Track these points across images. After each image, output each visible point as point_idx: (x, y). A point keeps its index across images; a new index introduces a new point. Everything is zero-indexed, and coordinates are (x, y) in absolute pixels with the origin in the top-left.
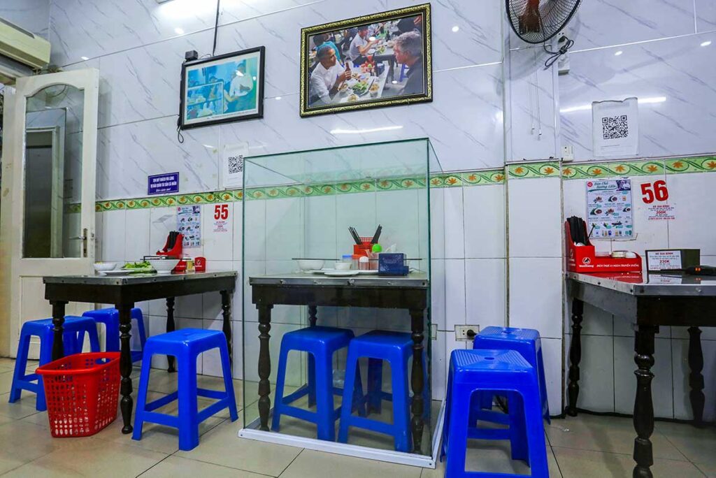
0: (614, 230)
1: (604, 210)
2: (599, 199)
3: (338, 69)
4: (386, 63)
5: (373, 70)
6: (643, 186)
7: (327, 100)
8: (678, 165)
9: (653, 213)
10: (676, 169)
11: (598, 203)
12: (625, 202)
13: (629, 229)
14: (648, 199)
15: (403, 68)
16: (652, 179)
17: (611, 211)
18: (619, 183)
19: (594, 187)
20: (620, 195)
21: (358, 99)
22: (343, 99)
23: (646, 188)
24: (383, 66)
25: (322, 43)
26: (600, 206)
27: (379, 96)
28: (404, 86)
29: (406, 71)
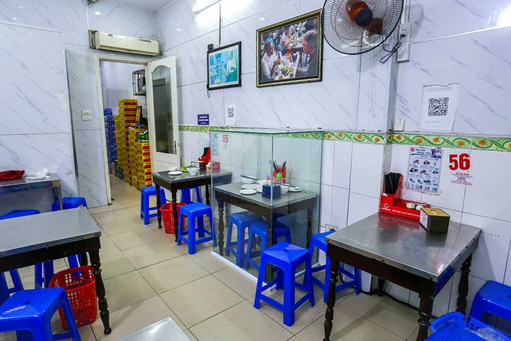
0: (424, 185)
1: (420, 170)
2: (417, 161)
3: (274, 57)
4: (298, 53)
5: (291, 58)
6: (451, 156)
7: (269, 77)
8: (482, 143)
9: (456, 178)
10: (480, 145)
11: (416, 164)
12: (435, 167)
13: (435, 187)
14: (454, 166)
15: (307, 57)
16: (459, 152)
17: (424, 171)
18: (433, 151)
19: (415, 152)
20: (432, 161)
21: (284, 78)
22: (277, 77)
23: (453, 158)
24: (297, 56)
25: (266, 39)
26: (417, 167)
27: (294, 77)
28: (307, 70)
29: (308, 59)
